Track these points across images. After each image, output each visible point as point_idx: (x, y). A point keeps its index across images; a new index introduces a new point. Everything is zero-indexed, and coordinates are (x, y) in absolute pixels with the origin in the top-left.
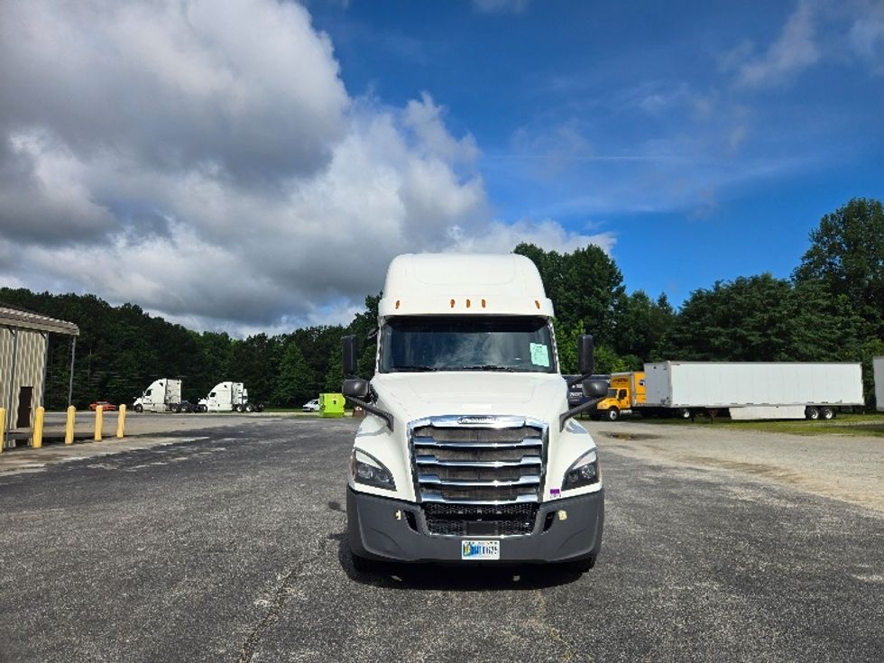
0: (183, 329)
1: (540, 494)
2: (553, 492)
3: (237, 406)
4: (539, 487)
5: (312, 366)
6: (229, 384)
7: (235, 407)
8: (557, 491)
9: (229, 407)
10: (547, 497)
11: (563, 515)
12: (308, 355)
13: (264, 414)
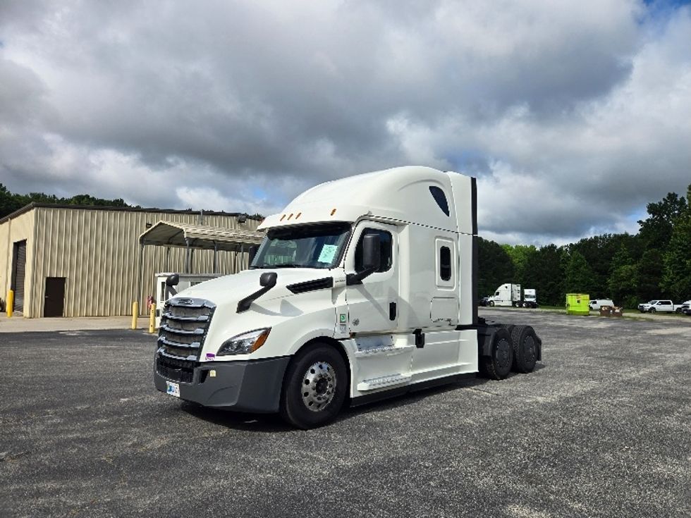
0: (497, 245)
1: (199, 356)
2: (209, 355)
3: (516, 302)
4: (198, 351)
5: (596, 270)
6: (509, 285)
7: (514, 303)
8: (213, 356)
9: (510, 304)
10: (203, 359)
11: (213, 373)
12: (591, 261)
13: (537, 310)
